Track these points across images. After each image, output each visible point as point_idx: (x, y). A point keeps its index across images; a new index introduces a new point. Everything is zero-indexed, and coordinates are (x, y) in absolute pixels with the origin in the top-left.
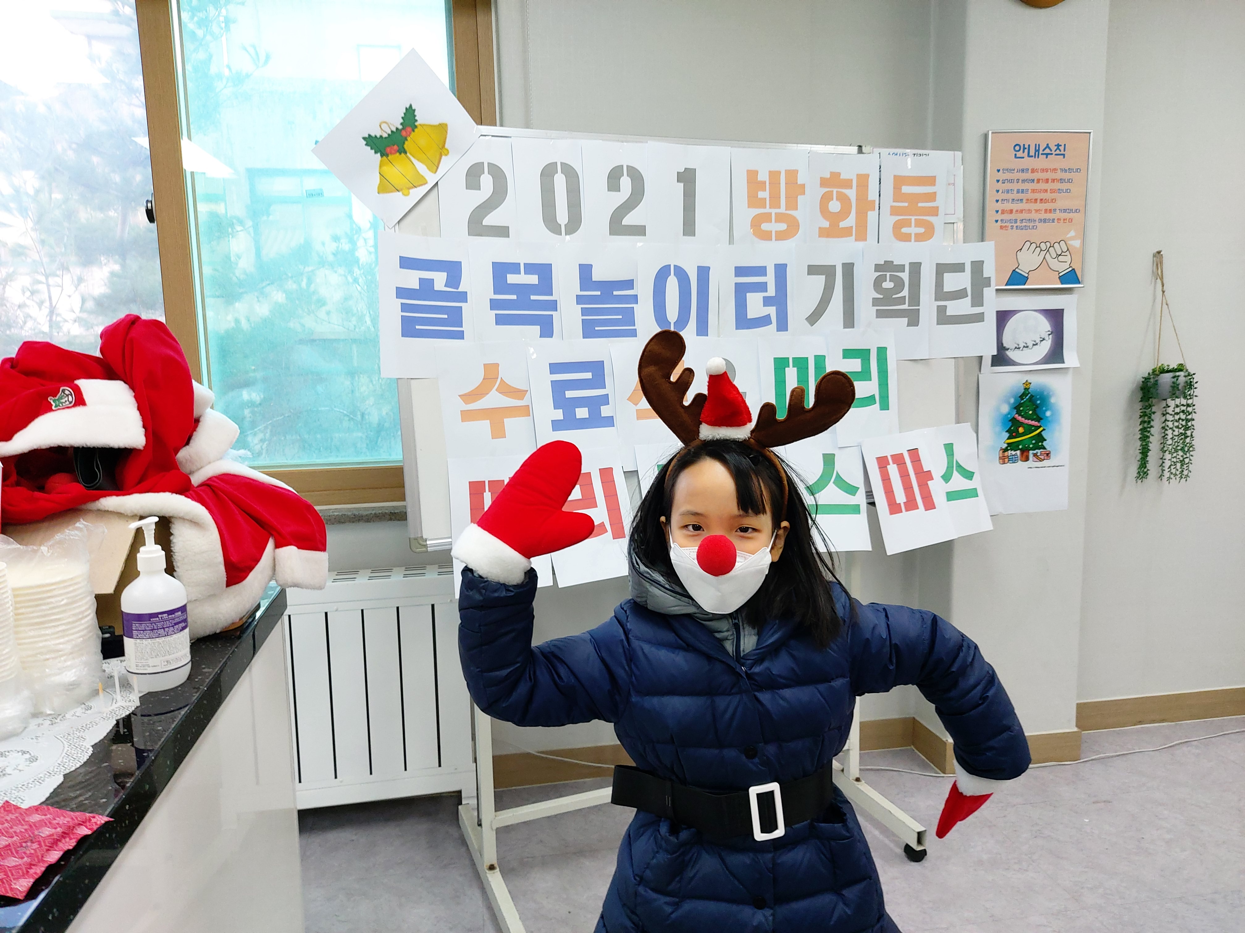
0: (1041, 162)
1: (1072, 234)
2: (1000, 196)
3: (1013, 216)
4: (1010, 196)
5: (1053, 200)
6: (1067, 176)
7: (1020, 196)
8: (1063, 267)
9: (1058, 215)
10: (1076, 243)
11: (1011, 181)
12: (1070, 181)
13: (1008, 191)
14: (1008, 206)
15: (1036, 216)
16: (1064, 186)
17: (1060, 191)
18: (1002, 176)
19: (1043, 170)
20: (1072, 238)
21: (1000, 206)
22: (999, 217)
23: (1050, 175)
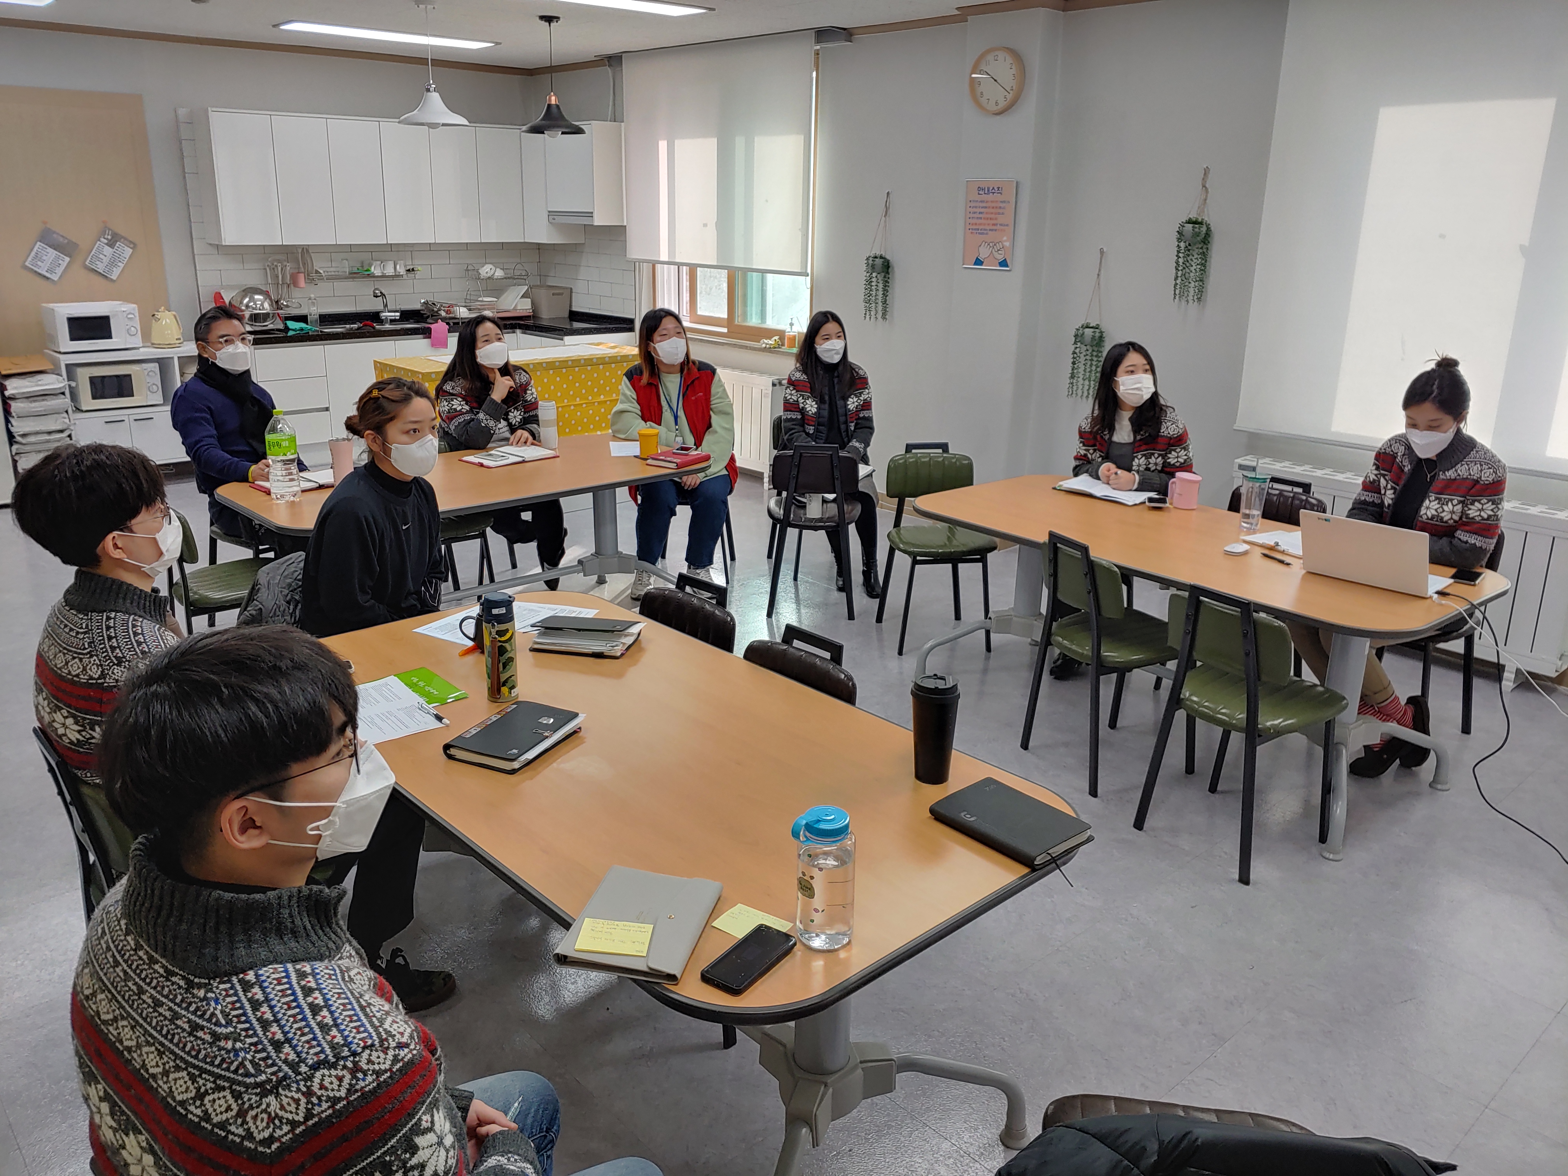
0: (990, 197)
1: (1005, 238)
2: (972, 215)
3: (977, 227)
4: (975, 215)
5: (996, 219)
6: (1002, 205)
7: (981, 216)
8: (1001, 258)
9: (998, 227)
10: (1007, 244)
11: (976, 207)
12: (1004, 208)
13: (975, 213)
14: (974, 221)
15: (988, 228)
16: (1001, 211)
17: (999, 214)
18: (972, 204)
19: (992, 202)
20: (1005, 241)
21: (971, 221)
22: (971, 227)
23: (994, 205)
